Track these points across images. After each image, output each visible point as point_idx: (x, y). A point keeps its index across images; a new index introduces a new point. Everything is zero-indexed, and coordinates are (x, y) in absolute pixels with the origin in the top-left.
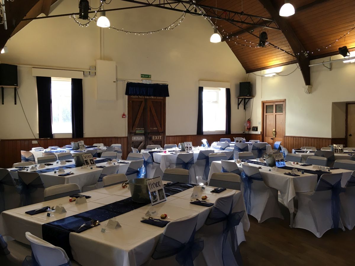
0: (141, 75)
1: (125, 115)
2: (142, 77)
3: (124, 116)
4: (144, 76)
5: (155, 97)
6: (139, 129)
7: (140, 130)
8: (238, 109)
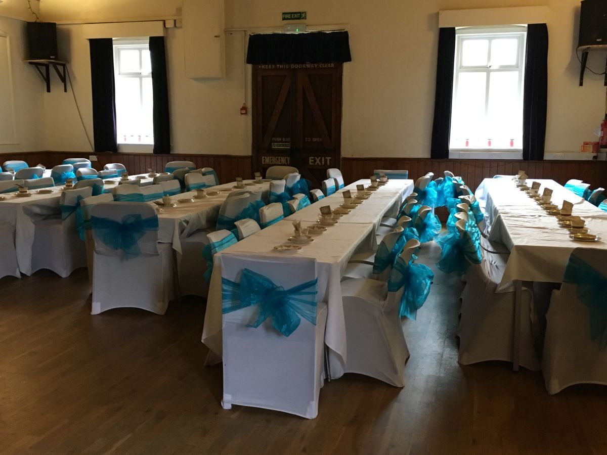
0: (283, 13)
1: (246, 109)
2: (284, 19)
3: (243, 111)
4: (288, 16)
5: (316, 65)
6: (280, 139)
7: (282, 142)
8: (581, 84)
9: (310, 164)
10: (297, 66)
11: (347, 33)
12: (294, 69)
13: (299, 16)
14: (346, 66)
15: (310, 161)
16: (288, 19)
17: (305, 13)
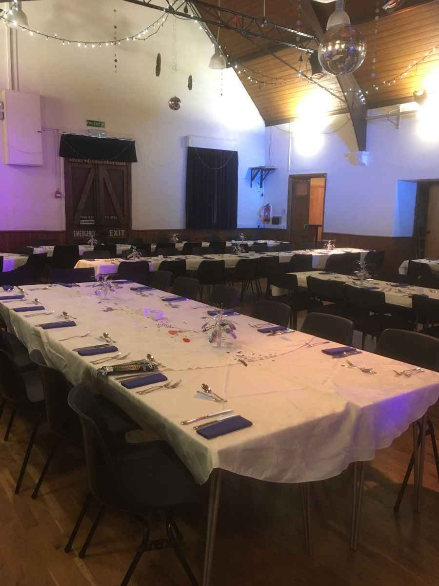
0: (88, 121)
1: (60, 193)
2: (88, 125)
3: (58, 195)
4: (92, 123)
5: (113, 163)
6: (86, 217)
7: (88, 219)
8: (251, 187)
9: (110, 235)
10: (99, 162)
11: (134, 142)
12: (98, 164)
13: (99, 124)
14: (133, 165)
15: (110, 233)
17: (104, 123)
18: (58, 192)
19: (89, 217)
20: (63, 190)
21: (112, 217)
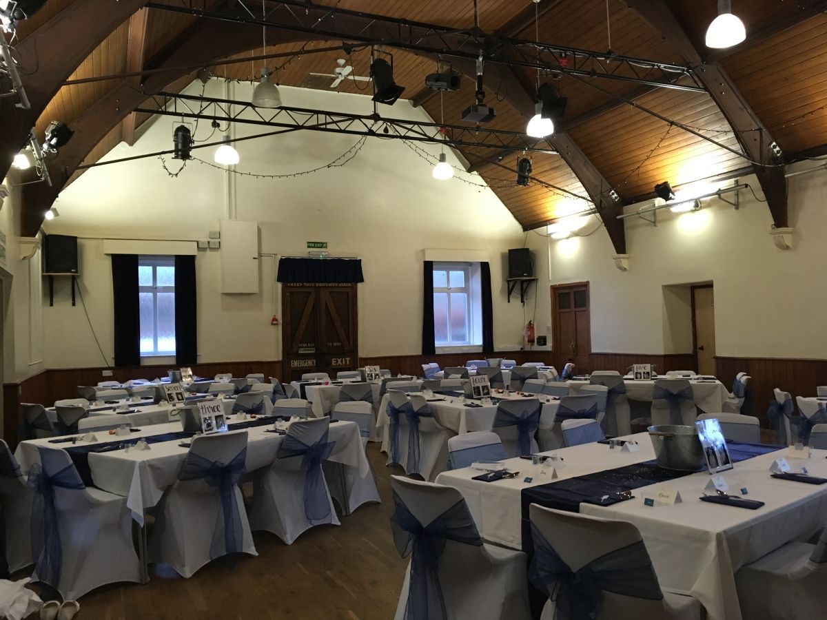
0: (308, 243)
1: (277, 320)
2: (309, 247)
3: (274, 322)
4: (313, 245)
5: (336, 284)
6: (306, 345)
7: (307, 347)
8: (509, 302)
9: (333, 364)
10: (321, 285)
11: (360, 260)
12: (319, 287)
13: (322, 245)
14: (359, 285)
15: (333, 362)
16: (312, 247)
17: (326, 243)
18: (275, 319)
19: (309, 345)
20: (279, 317)
21: (335, 344)
